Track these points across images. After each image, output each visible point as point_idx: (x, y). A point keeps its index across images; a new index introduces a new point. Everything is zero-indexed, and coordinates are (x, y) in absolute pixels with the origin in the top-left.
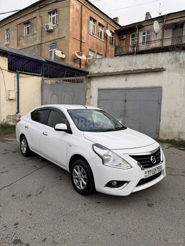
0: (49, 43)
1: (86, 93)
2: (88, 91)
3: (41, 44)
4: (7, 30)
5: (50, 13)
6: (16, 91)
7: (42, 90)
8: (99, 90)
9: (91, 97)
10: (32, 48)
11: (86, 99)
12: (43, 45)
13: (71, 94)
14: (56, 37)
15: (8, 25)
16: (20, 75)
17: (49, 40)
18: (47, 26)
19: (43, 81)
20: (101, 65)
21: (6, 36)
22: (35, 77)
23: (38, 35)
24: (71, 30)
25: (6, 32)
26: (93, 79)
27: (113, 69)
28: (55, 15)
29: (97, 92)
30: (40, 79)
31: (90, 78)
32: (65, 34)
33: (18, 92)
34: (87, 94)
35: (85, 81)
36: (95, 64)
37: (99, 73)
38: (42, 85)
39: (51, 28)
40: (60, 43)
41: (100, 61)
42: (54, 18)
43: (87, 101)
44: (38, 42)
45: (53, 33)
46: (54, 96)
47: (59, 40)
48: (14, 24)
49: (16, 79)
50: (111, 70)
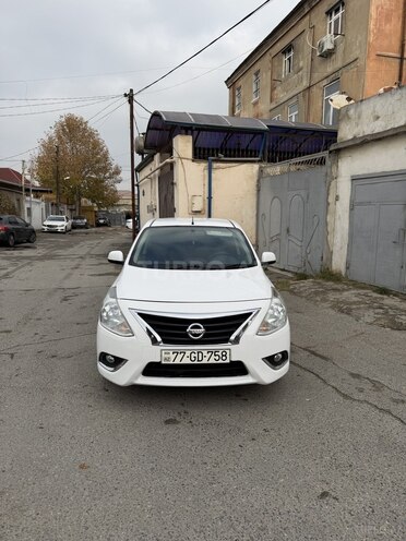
0: (325, 82)
1: (328, 190)
2: (333, 183)
3: (309, 88)
4: (256, 74)
5: (329, 13)
6: (207, 195)
7: (258, 191)
8: (354, 179)
9: (337, 198)
10: (294, 100)
11: (328, 204)
12: (314, 89)
13: (303, 193)
14: (339, 64)
15: (259, 62)
16: (215, 165)
17: (326, 74)
18: (321, 46)
19: (261, 171)
20: (359, 117)
21: (254, 86)
22: (245, 165)
23: (305, 69)
24: (371, 39)
25: (254, 78)
26: (342, 154)
27: (383, 124)
28: (339, 14)
29: (349, 183)
30: (256, 167)
31: (338, 151)
32: (358, 52)
33: (210, 198)
34: (331, 191)
35: (328, 162)
36: (349, 118)
37: (355, 138)
38: (258, 181)
39: (328, 46)
40: (346, 76)
41: (359, 110)
42: (337, 21)
43: (331, 207)
44: (305, 84)
45: (334, 56)
46: (276, 200)
47: (344, 70)
48: (268, 58)
49: (206, 172)
50: (378, 127)
